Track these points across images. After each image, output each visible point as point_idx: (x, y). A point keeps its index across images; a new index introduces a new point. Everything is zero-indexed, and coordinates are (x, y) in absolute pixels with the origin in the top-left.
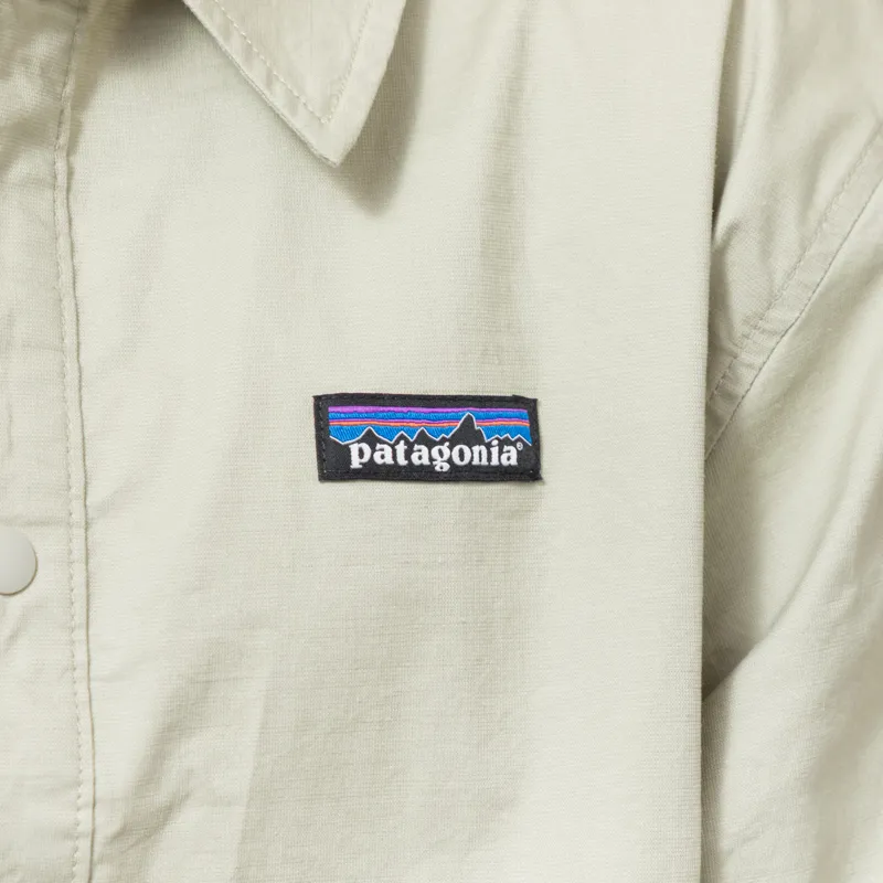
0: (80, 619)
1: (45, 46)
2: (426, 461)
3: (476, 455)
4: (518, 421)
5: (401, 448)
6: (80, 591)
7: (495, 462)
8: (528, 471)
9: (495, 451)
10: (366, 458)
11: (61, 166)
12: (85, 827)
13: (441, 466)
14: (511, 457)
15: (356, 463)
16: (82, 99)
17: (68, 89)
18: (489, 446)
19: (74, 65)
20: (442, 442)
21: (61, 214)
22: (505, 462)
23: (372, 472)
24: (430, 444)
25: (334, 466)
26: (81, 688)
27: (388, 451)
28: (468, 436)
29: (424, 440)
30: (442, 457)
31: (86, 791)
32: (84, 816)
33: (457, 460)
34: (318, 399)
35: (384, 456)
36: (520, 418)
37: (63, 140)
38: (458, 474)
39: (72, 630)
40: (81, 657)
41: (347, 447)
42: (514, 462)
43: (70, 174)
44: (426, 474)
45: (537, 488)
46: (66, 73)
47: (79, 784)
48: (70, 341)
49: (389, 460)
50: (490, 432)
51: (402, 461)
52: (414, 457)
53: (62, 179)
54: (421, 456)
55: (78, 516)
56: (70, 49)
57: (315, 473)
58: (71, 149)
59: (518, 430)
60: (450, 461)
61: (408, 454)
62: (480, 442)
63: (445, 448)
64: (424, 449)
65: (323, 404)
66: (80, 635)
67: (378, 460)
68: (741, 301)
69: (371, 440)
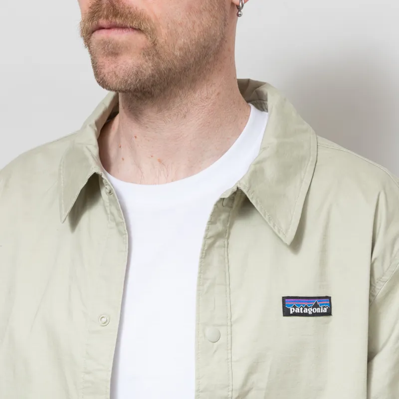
0: (229, 347)
1: (223, 216)
2: (307, 312)
3: (318, 310)
4: (326, 302)
5: (301, 309)
6: (230, 341)
7: (322, 312)
8: (329, 313)
9: (322, 309)
10: (294, 311)
11: (226, 243)
12: (230, 396)
13: (310, 313)
14: (325, 310)
15: (291, 312)
16: (230, 227)
17: (228, 225)
18: (320, 308)
19: (229, 220)
20: (310, 307)
21: (226, 253)
22: (324, 312)
23: (295, 314)
24: (308, 308)
25: (286, 313)
26: (230, 363)
27: (298, 309)
28: (316, 306)
29: (306, 307)
30: (310, 311)
31: (230, 388)
32: (230, 393)
33: (314, 312)
34: (283, 297)
35: (297, 311)
36: (327, 301)
37: (227, 236)
38: (314, 315)
39: (228, 350)
40: (230, 356)
41: (289, 309)
42: (326, 311)
43: (228, 244)
44: (307, 315)
45: (331, 317)
46: (228, 221)
47: (229, 386)
48: (228, 283)
49: (299, 312)
50: (321, 305)
51: (302, 312)
52: (304, 311)
53: (226, 246)
54: (306, 311)
55: (229, 324)
56: (229, 216)
57: (282, 314)
58: (228, 238)
59: (327, 304)
60: (312, 312)
61: (303, 310)
62: (319, 307)
63: (311, 309)
64: (306, 309)
65: (284, 299)
66: (229, 351)
67: (296, 312)
68: (377, 275)
69: (295, 307)
